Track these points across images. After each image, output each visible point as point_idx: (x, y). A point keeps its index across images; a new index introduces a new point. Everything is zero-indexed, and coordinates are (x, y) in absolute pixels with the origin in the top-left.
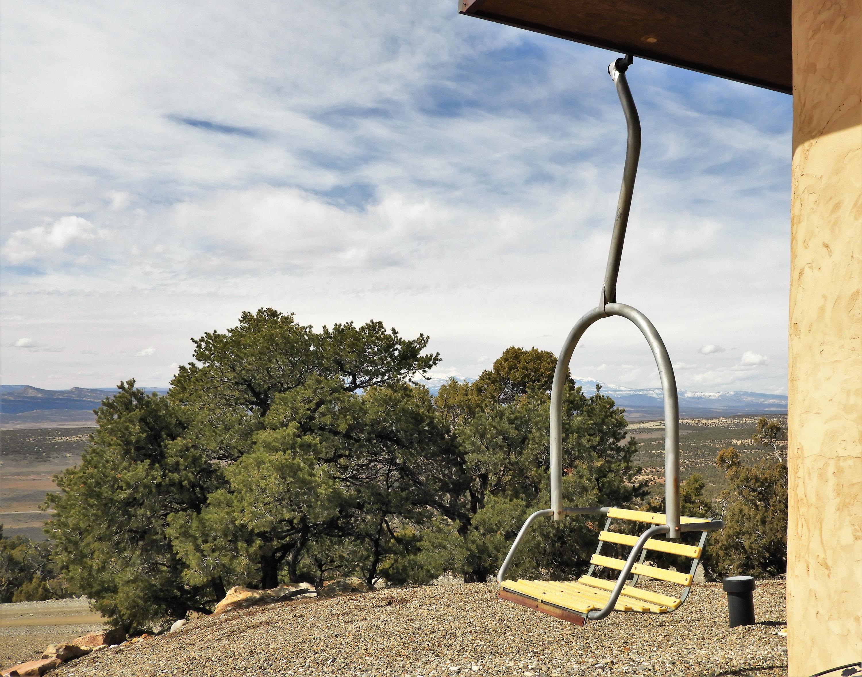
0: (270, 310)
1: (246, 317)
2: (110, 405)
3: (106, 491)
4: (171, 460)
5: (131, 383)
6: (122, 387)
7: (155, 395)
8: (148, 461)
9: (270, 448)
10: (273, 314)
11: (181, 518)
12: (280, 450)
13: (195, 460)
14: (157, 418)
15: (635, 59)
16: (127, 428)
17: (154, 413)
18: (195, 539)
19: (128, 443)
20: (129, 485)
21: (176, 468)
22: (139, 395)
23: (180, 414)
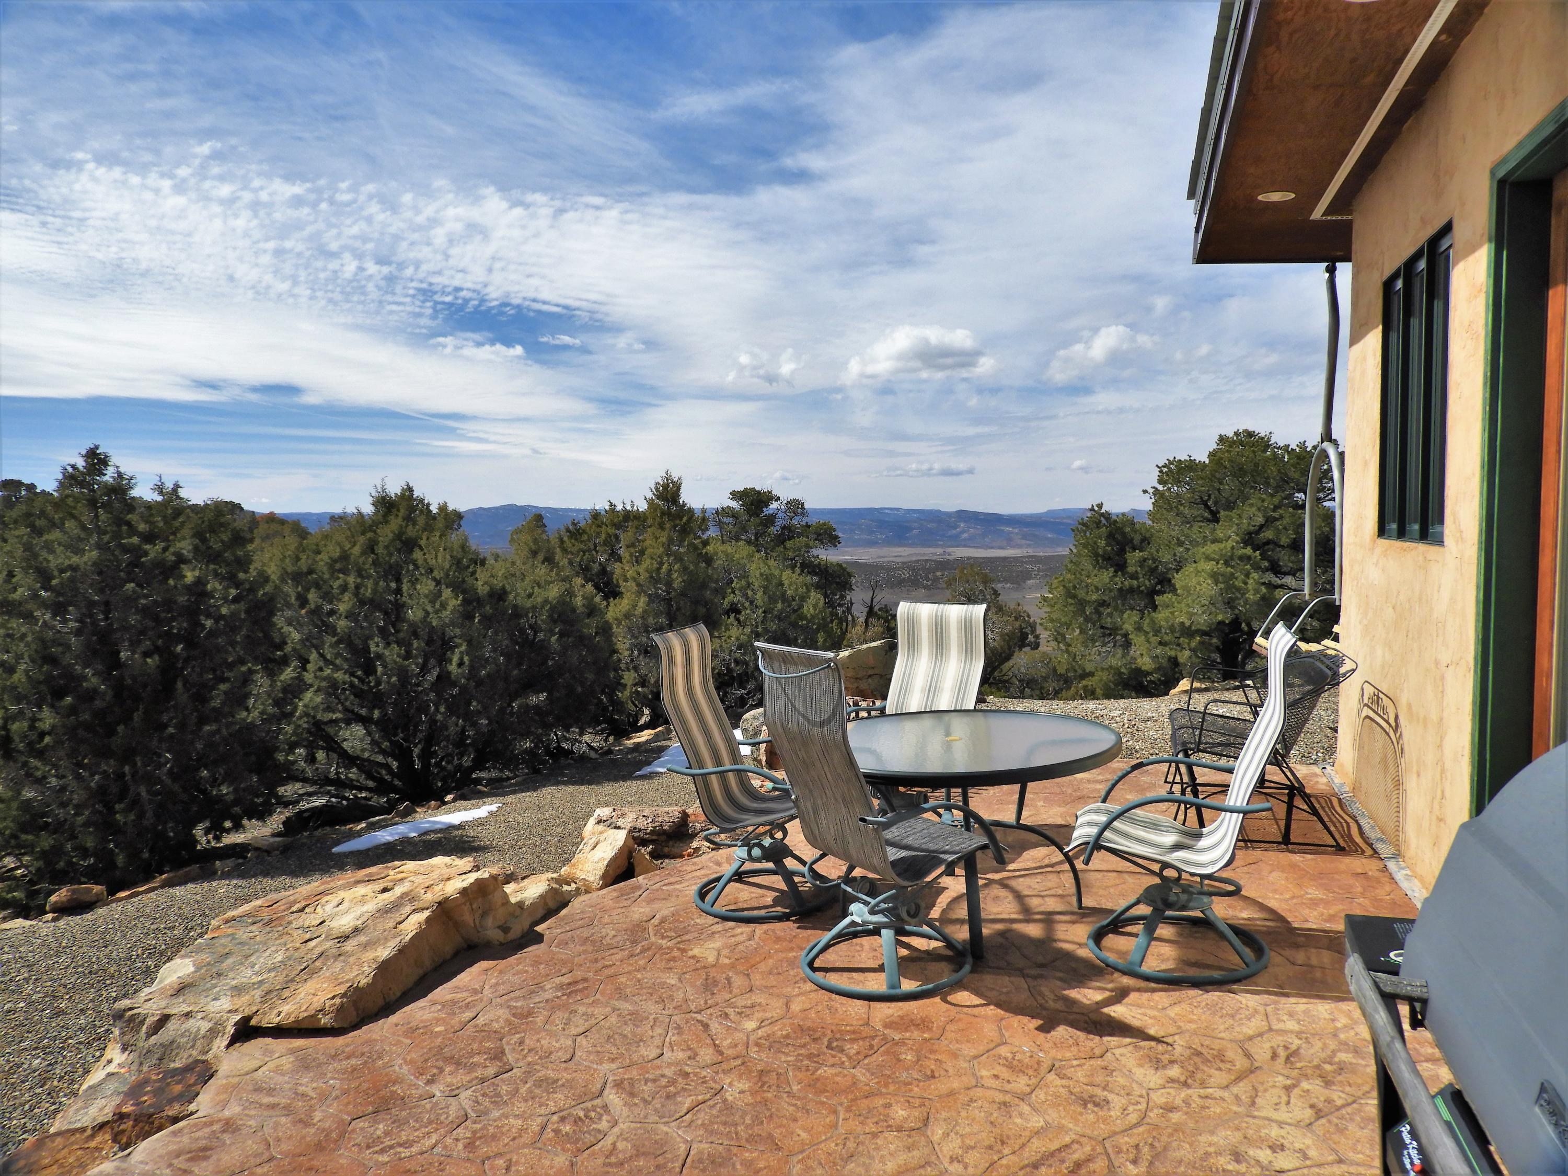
0: (1245, 431)
1: (1222, 439)
2: (1084, 524)
3: (1081, 594)
4: (1131, 569)
5: (1100, 506)
6: (1092, 509)
7: (1123, 514)
8: (1112, 569)
9: (1208, 558)
10: (1250, 434)
11: (1135, 616)
12: (1213, 560)
13: (1153, 571)
14: (1124, 534)
15: (1338, 264)
16: (1095, 543)
17: (1120, 530)
18: (1146, 633)
19: (1097, 555)
20: (1097, 589)
21: (1134, 576)
22: (1107, 516)
23: (1143, 531)
